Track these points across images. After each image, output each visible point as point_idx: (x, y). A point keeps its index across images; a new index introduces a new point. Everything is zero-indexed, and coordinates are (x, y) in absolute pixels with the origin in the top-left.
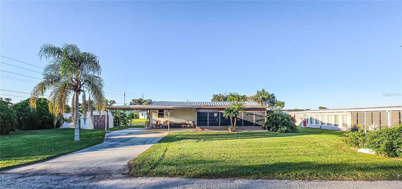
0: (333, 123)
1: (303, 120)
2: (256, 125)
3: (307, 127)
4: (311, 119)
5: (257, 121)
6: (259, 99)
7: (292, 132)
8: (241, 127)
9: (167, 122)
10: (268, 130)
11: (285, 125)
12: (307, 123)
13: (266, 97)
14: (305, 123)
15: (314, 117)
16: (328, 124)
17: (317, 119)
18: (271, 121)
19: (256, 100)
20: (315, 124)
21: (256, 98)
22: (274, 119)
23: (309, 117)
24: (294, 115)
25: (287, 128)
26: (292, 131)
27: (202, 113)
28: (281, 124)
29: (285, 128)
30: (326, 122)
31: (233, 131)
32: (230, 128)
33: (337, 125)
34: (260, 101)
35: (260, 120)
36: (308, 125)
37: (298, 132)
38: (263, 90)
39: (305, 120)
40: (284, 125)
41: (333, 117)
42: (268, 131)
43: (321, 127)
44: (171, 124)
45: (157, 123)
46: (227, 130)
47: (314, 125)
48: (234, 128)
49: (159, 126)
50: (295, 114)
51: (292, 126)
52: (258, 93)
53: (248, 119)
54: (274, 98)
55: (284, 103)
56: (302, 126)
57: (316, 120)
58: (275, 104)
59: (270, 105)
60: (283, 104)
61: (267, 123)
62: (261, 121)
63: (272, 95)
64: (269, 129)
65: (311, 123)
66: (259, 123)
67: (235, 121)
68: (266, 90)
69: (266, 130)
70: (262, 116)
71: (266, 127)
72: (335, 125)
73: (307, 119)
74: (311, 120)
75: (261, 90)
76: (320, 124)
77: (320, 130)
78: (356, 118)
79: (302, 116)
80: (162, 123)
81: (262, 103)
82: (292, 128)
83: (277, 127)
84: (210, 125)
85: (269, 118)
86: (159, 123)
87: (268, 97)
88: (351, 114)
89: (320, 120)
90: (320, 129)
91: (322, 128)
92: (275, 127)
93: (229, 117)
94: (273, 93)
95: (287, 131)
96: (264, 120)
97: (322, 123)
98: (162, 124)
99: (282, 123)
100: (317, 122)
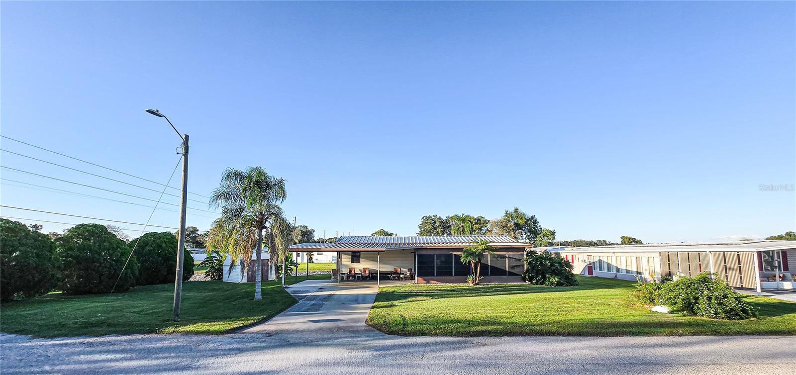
0: (635, 270)
1: (586, 264)
2: (511, 274)
3: (594, 275)
4: (599, 262)
5: (513, 267)
6: (509, 226)
7: (567, 285)
8: (488, 277)
9: (365, 270)
10: (529, 281)
11: (556, 274)
12: (594, 270)
13: (521, 222)
14: (590, 268)
15: (605, 259)
16: (627, 271)
17: (610, 262)
18: (533, 268)
19: (504, 227)
20: (606, 271)
21: (504, 224)
22: (539, 265)
23: (597, 260)
24: (571, 256)
25: (560, 279)
26: (567, 283)
27: (424, 255)
28: (550, 272)
29: (556, 279)
30: (623, 267)
31: (476, 284)
32: (470, 278)
33: (640, 273)
34: (511, 230)
35: (517, 266)
36: (596, 272)
37: (577, 285)
38: (516, 210)
39: (591, 264)
40: (554, 273)
41: (634, 260)
42: (529, 283)
43: (616, 276)
44: (373, 274)
45: (350, 271)
46: (466, 282)
47: (605, 273)
48: (477, 279)
49: (354, 276)
50: (572, 254)
51: (567, 275)
52: (506, 216)
53: (498, 265)
54: (535, 222)
55: (555, 233)
56: (587, 275)
57: (608, 264)
58: (538, 234)
59: (529, 236)
60: (553, 234)
61: (528, 270)
62: (519, 268)
63: (533, 217)
64: (531, 280)
65: (601, 269)
66: (516, 271)
67: (479, 267)
68: (521, 210)
69: (527, 281)
70: (520, 260)
71: (527, 277)
72: (638, 273)
73: (594, 262)
74: (599, 264)
75: (511, 210)
76: (614, 272)
77: (614, 282)
78: (668, 262)
79: (586, 258)
80: (357, 271)
81: (515, 233)
82: (567, 278)
83: (544, 278)
84: (439, 274)
85: (530, 264)
86: (353, 272)
87: (526, 223)
88: (660, 256)
89: (614, 263)
90: (615, 279)
91: (619, 277)
92: (541, 276)
93: (469, 262)
94: (533, 215)
95: (559, 284)
96: (523, 266)
97: (618, 270)
98: (357, 274)
99: (551, 270)
100: (609, 267)
